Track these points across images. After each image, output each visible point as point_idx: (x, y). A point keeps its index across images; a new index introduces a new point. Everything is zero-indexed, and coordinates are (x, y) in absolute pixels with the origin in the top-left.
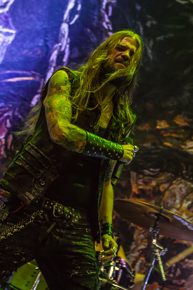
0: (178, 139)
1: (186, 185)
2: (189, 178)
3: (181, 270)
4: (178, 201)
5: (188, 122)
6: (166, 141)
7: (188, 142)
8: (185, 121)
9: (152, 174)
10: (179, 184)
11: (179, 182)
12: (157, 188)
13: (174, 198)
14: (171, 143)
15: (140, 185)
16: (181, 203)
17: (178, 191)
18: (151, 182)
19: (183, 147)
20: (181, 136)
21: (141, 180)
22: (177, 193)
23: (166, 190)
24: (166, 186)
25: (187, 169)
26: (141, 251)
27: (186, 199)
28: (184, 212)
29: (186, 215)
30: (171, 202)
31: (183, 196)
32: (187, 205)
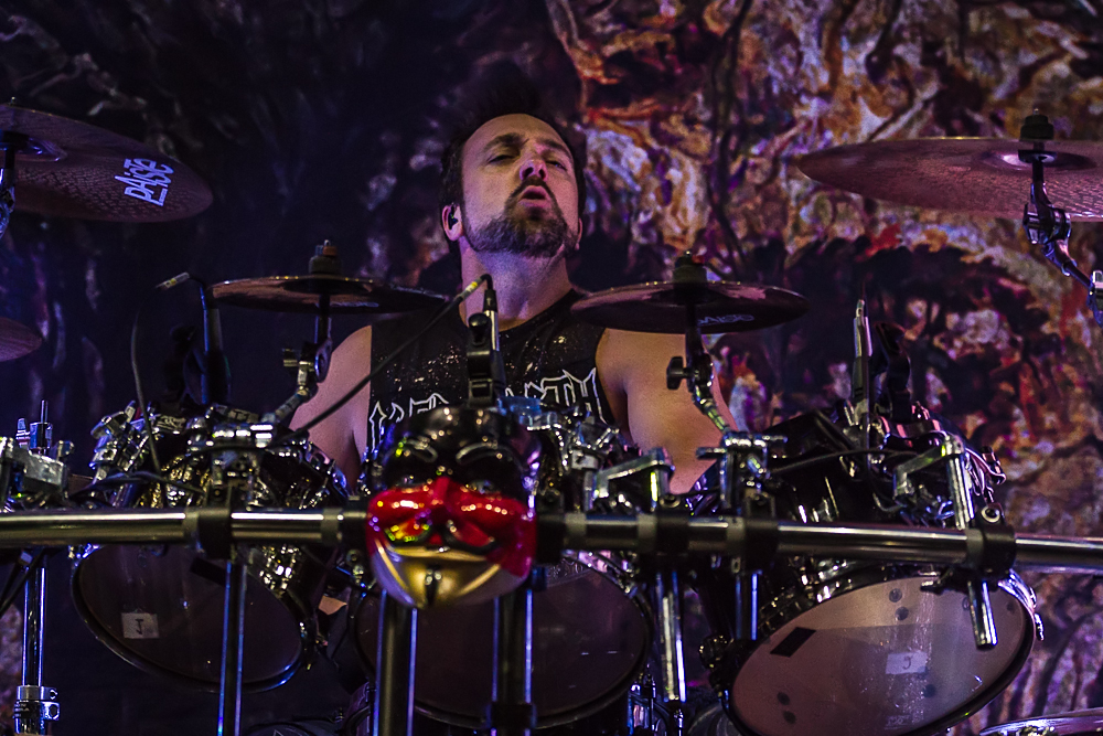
4: (812, 57)
12: (693, 27)
13: (789, 49)
15: (610, 38)
17: (798, 11)
18: (654, 9)
21: (601, 15)
22: (796, 22)
24: (732, 1)
26: (725, 351)
27: (847, 33)
28: (861, 100)
29: (875, 109)
30: (783, 70)
31: (828, 26)
32: (861, 58)
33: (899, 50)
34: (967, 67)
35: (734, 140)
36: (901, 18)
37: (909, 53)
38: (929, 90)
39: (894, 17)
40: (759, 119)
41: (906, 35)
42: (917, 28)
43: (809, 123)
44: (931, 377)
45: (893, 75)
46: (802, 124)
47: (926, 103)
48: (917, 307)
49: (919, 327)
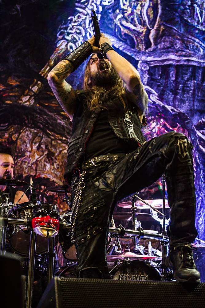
0: (15, 96)
1: (31, 131)
2: (32, 125)
3: (46, 198)
4: (28, 146)
5: (19, 82)
6: (7, 101)
7: (23, 97)
8: (17, 81)
9: (3, 128)
10: (26, 132)
11: (25, 130)
12: (10, 139)
13: (25, 144)
14: (11, 101)
16: (32, 147)
17: (26, 138)
18: (4, 135)
19: (20, 102)
20: (17, 94)
22: (26, 139)
23: (17, 139)
24: (17, 135)
25: (28, 119)
27: (34, 142)
28: (36, 153)
29: (38, 155)
30: (24, 147)
31: (31, 141)
32: (36, 146)
33: (42, 146)
34: (52, 149)
35: (16, 158)
36: (42, 141)
37: (43, 146)
38: (46, 153)
39: (41, 141)
40: (20, 155)
41: (43, 144)
42: (45, 143)
43: (27, 156)
44: (44, 198)
45: (41, 150)
46: (26, 156)
47: (45, 155)
48: (43, 187)
49: (43, 190)
